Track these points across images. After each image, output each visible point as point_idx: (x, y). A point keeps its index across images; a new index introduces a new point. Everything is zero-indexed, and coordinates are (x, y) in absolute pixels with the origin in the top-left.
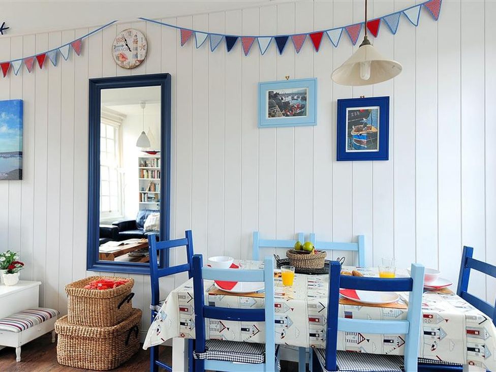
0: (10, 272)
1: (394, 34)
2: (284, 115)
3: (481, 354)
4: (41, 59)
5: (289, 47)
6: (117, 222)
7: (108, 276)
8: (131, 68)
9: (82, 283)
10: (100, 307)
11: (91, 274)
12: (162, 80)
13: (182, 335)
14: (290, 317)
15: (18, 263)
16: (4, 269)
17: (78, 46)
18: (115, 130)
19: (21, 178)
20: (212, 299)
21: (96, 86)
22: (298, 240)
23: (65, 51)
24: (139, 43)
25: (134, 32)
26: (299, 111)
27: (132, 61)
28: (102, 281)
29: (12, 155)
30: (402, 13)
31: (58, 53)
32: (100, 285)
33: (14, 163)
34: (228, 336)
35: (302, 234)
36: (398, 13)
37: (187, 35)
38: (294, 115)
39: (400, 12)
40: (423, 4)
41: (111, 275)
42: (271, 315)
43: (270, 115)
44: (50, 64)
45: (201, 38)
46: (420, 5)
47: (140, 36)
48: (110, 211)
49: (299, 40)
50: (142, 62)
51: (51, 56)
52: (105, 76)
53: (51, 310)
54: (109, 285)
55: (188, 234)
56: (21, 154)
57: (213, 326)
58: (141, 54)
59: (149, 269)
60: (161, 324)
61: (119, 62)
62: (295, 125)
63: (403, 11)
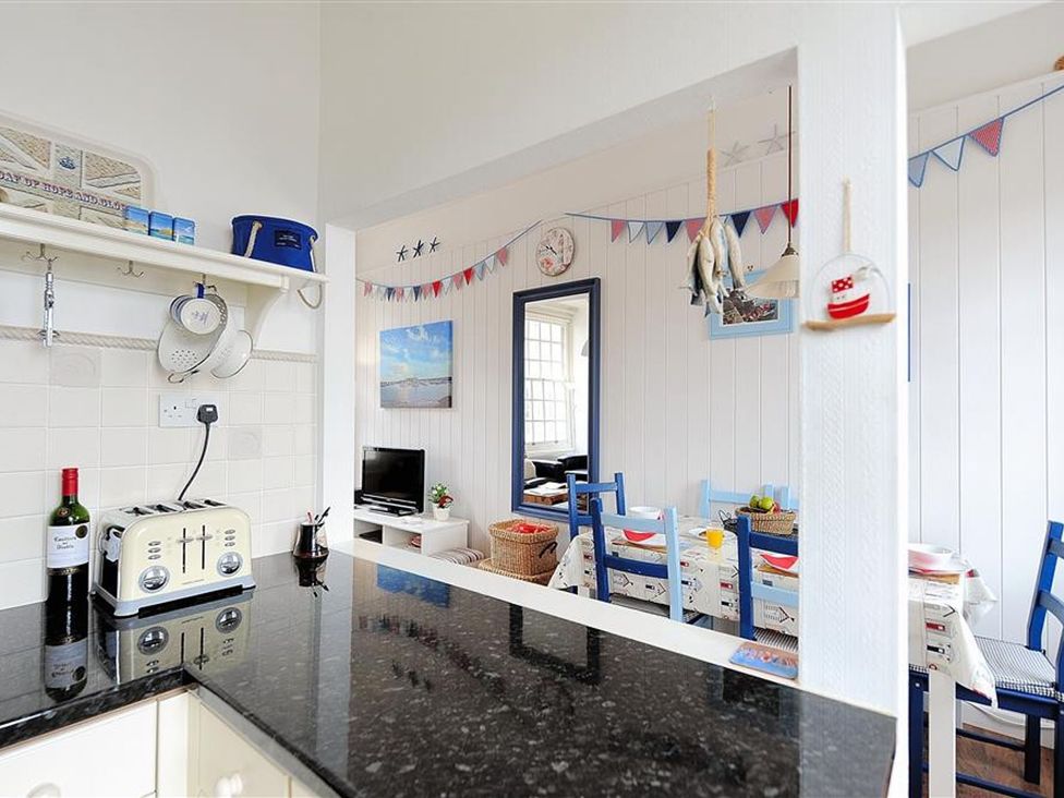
0: (441, 506)
1: (919, 186)
2: (745, 319)
3: (945, 656)
4: (468, 274)
5: (752, 226)
6: (563, 457)
7: (532, 521)
8: (557, 275)
9: (506, 525)
10: (520, 552)
11: (517, 516)
12: (591, 287)
13: (587, 585)
14: (699, 579)
15: (447, 497)
16: (437, 502)
17: (503, 256)
18: (563, 329)
19: (450, 406)
20: (616, 549)
21: (520, 299)
22: (764, 494)
23: (490, 263)
24: (565, 244)
25: (560, 232)
26: (766, 313)
27: (557, 266)
28: (523, 525)
29: (442, 381)
30: (930, 154)
31: (483, 266)
32: (522, 528)
33: (444, 389)
34: (632, 592)
35: (771, 486)
36: (924, 154)
37: (618, 227)
38: (759, 320)
39: (927, 153)
40: (969, 134)
41: (537, 520)
42: (676, 574)
43: (726, 321)
44: (476, 277)
45: (635, 227)
46: (964, 137)
47: (566, 235)
48: (556, 442)
49: (765, 216)
50: (568, 266)
51: (477, 270)
52: (529, 288)
53: (477, 552)
54: (531, 529)
55: (618, 477)
56: (450, 379)
57: (617, 579)
58: (568, 255)
59: (567, 516)
60: (564, 568)
61: (544, 270)
62: (761, 333)
63: (932, 151)
